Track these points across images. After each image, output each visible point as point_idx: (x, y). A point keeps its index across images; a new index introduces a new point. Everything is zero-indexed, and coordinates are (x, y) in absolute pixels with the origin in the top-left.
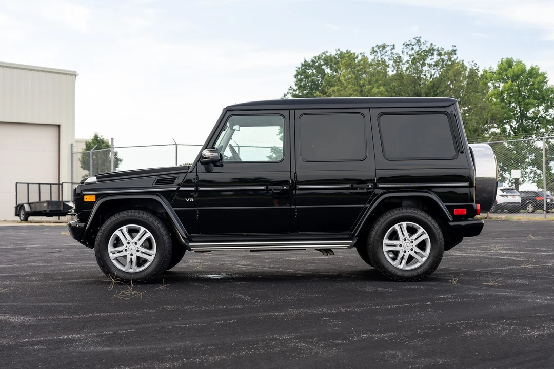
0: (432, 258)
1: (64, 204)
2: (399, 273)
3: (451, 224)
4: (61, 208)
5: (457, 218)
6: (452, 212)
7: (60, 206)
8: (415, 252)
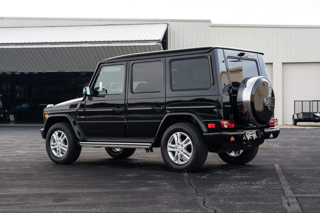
0: (192, 157)
1: (313, 114)
2: (175, 166)
3: (204, 134)
4: (312, 117)
5: (210, 130)
6: (207, 126)
7: (311, 116)
8: (184, 153)
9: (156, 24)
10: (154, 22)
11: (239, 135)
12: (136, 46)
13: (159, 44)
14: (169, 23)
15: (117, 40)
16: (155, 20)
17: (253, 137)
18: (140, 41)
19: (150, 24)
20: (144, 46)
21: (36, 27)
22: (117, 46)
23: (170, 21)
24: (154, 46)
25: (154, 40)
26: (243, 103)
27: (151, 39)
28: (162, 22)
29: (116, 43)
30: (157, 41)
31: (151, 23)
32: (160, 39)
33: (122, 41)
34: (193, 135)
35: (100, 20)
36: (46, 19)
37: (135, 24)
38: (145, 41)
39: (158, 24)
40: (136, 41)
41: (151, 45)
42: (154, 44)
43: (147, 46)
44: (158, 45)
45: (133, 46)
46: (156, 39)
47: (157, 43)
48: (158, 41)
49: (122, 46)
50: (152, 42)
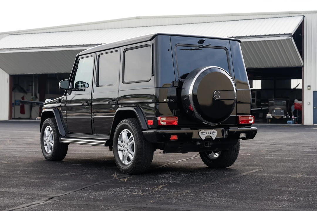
2: (122, 167)
8: (129, 152)
9: (291, 16)
10: (288, 15)
11: (184, 133)
12: (265, 41)
13: (290, 38)
14: (305, 15)
15: (245, 36)
16: (290, 13)
17: (212, 137)
18: (270, 35)
19: (289, 17)
20: (274, 40)
21: (170, 25)
22: (246, 42)
23: (306, 13)
24: (284, 40)
25: (285, 34)
26: (189, 97)
27: (281, 33)
28: (298, 15)
29: (244, 39)
30: (287, 35)
31: (286, 15)
32: (291, 33)
33: (251, 36)
34: (135, 132)
35: (232, 15)
36: (180, 17)
37: (273, 18)
38: (275, 35)
39: (293, 16)
40: (265, 35)
41: (281, 40)
42: (285, 38)
43: (277, 40)
44: (289, 40)
45: (262, 41)
46: (286, 33)
47: (288, 37)
48: (289, 35)
49: (251, 41)
50: (282, 36)
